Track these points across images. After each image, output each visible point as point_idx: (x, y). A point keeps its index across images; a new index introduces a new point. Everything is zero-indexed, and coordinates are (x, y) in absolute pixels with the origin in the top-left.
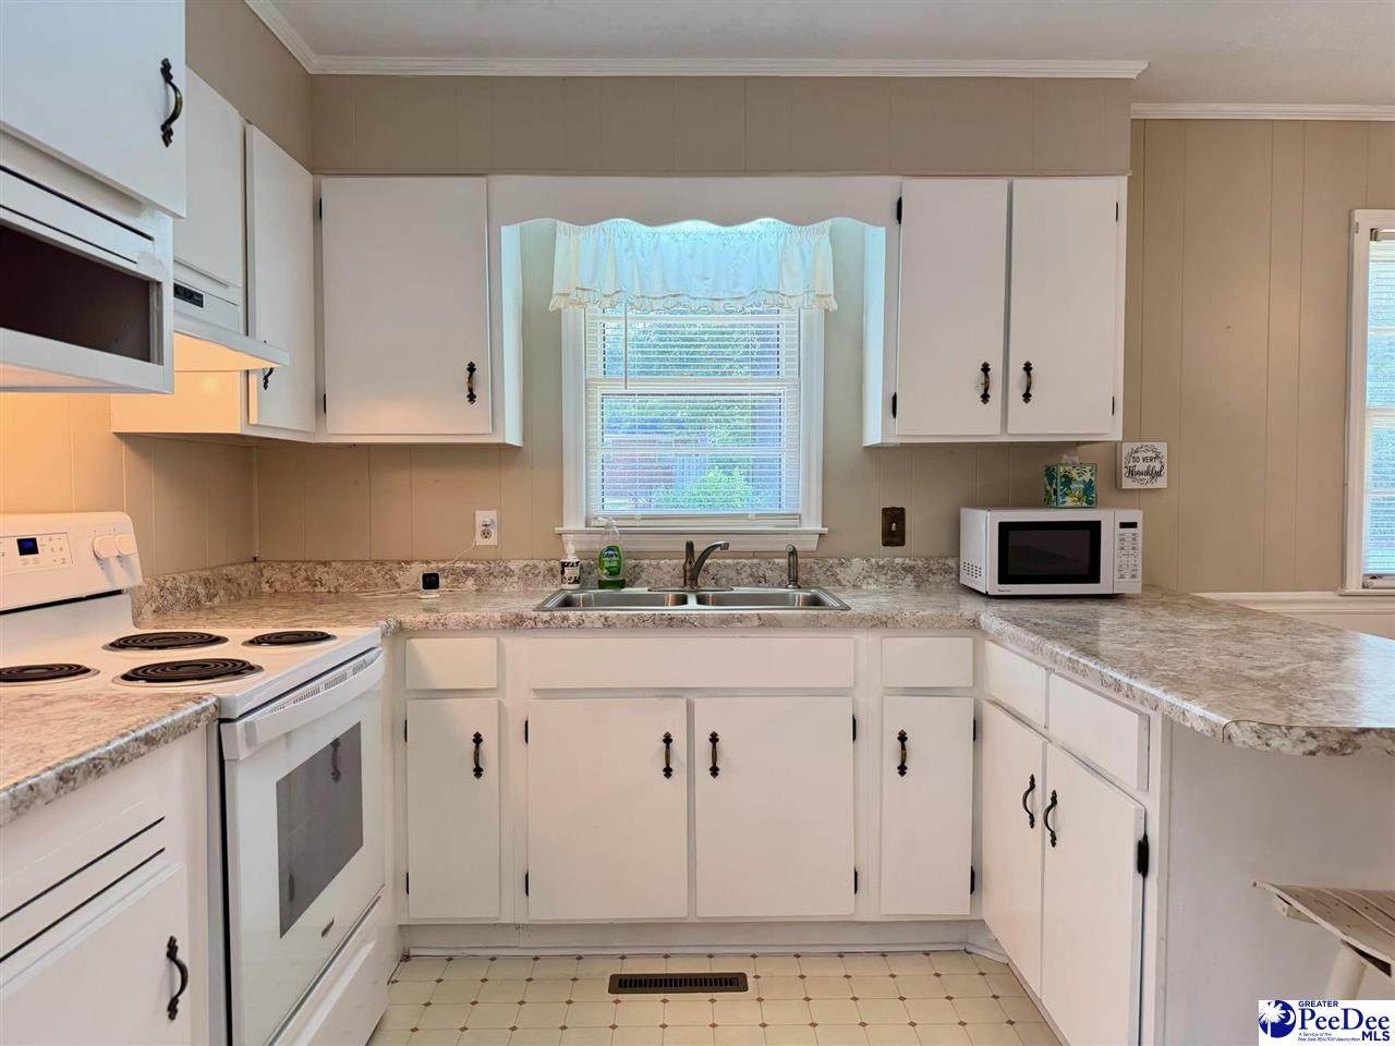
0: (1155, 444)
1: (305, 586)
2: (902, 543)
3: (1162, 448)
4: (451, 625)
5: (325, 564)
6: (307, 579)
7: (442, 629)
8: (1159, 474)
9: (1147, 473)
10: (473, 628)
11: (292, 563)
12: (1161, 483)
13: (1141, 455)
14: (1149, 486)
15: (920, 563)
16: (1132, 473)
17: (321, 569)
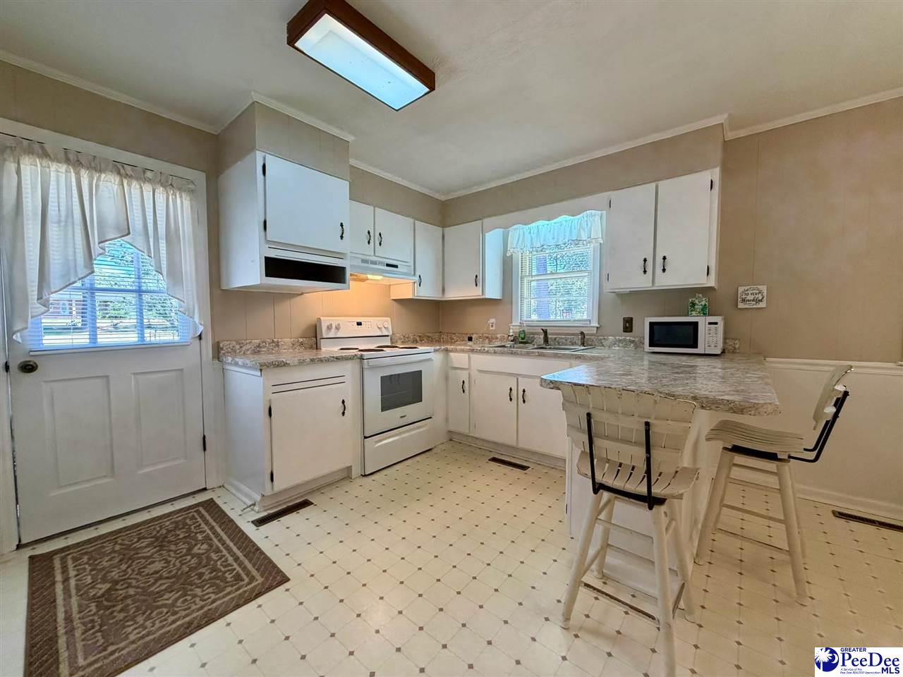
0: (758, 287)
2: (631, 331)
3: (764, 289)
6: (450, 338)
8: (761, 301)
9: (753, 300)
11: (447, 334)
12: (763, 305)
13: (750, 292)
14: (754, 306)
15: (637, 339)
16: (743, 300)
17: (453, 335)
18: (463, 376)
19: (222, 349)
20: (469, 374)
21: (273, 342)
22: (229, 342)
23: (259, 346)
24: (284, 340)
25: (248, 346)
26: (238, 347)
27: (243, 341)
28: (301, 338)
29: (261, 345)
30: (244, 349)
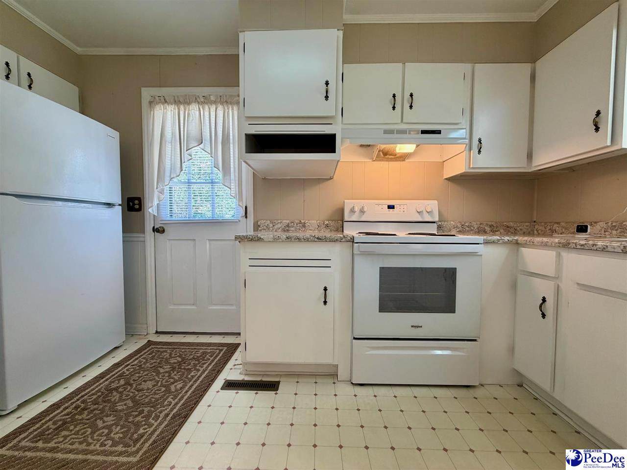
1: (549, 232)
4: (536, 243)
5: (558, 223)
6: (550, 229)
7: (532, 245)
10: (545, 245)
11: (546, 223)
17: (556, 225)
18: (545, 289)
19: (259, 226)
20: (558, 288)
21: (300, 222)
22: (264, 221)
23: (288, 226)
24: (310, 221)
25: (279, 225)
26: (271, 225)
27: (275, 221)
28: (328, 220)
29: (290, 225)
30: (276, 227)
